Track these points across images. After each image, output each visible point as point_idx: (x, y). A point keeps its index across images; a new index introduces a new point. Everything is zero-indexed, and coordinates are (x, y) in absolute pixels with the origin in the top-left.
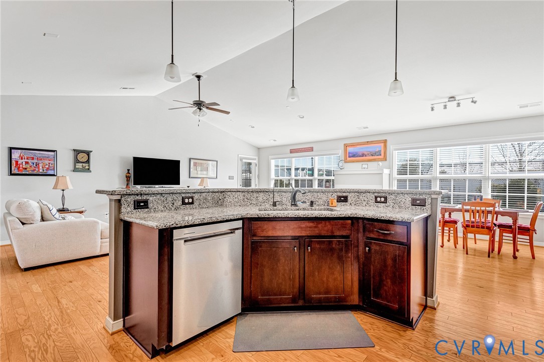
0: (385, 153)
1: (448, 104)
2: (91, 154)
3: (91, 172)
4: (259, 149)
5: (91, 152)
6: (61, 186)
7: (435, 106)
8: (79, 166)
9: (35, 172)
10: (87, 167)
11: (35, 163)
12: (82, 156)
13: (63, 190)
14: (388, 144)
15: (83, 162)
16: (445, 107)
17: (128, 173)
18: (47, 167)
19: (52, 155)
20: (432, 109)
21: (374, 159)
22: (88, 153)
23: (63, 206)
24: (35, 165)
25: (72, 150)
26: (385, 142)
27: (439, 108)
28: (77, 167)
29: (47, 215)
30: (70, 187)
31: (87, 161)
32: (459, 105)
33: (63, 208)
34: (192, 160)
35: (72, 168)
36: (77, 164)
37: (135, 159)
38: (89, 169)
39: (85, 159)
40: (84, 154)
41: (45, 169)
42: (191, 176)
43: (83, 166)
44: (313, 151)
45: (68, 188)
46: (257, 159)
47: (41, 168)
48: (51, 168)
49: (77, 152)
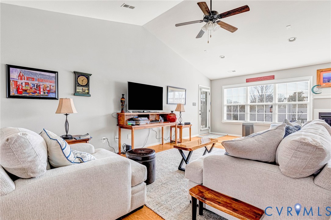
2: (91, 77)
3: (90, 96)
4: (211, 81)
5: (91, 75)
6: (64, 111)
8: (79, 89)
9: (36, 95)
10: (87, 91)
11: (35, 85)
12: (82, 79)
13: (67, 115)
15: (83, 86)
17: (123, 98)
18: (48, 89)
19: (53, 77)
22: (87, 76)
23: (67, 132)
24: (35, 87)
25: (72, 72)
28: (77, 90)
29: (57, 157)
30: (75, 111)
31: (86, 85)
33: (66, 136)
34: (169, 88)
35: (73, 92)
36: (77, 88)
37: (130, 84)
38: (88, 93)
39: (85, 83)
40: (84, 77)
41: (46, 91)
42: (168, 102)
43: (83, 89)
44: (274, 79)
45: (73, 113)
46: (210, 89)
47: (42, 90)
48: (52, 91)
49: (77, 75)
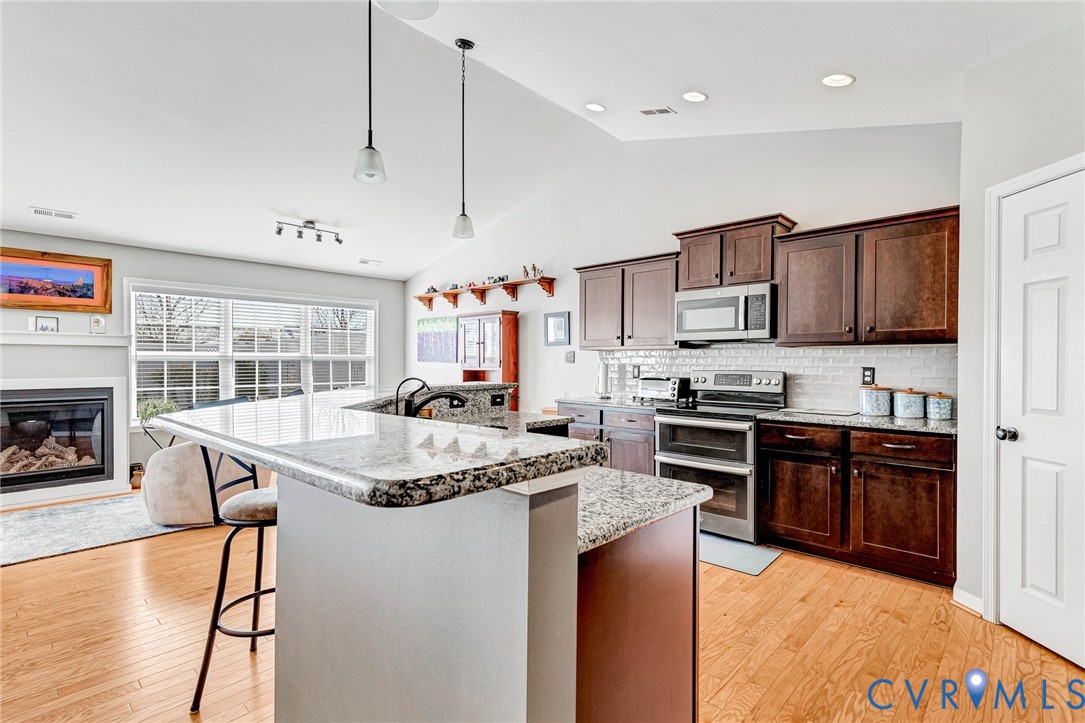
0: (107, 294)
1: (304, 230)
7: (284, 226)
14: (116, 271)
16: (300, 235)
20: (279, 232)
21: (68, 306)
26: (107, 265)
27: (290, 232)
32: (319, 238)
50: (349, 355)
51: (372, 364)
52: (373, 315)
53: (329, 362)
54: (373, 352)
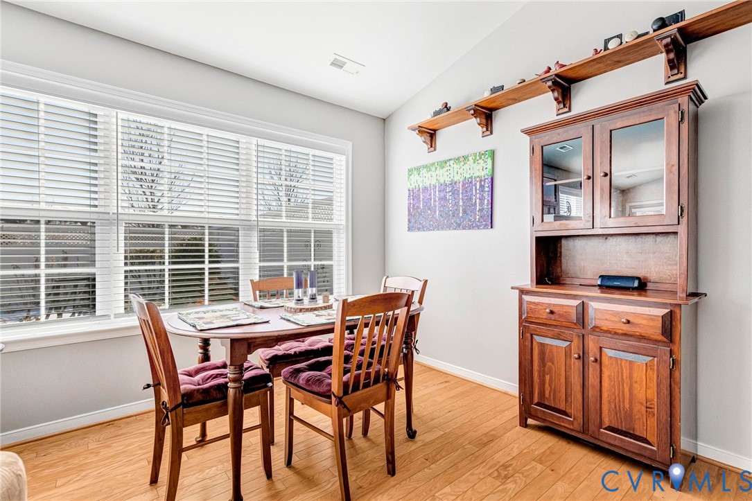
50: (310, 221)
51: (343, 236)
52: (344, 163)
53: (282, 231)
54: (343, 218)
